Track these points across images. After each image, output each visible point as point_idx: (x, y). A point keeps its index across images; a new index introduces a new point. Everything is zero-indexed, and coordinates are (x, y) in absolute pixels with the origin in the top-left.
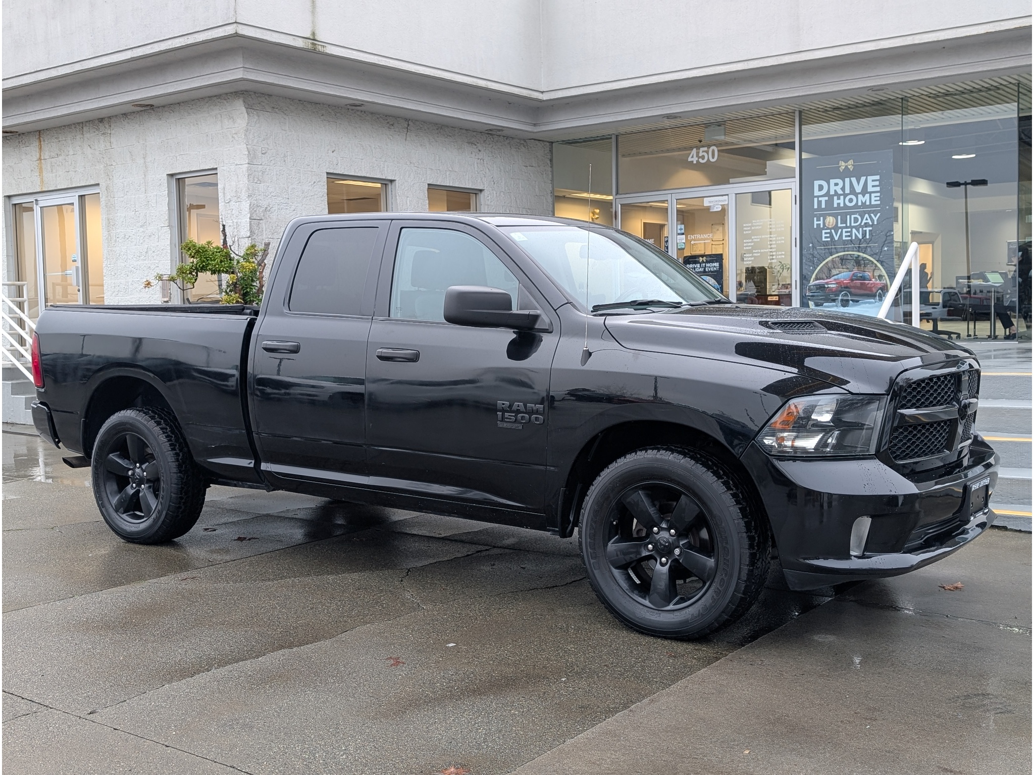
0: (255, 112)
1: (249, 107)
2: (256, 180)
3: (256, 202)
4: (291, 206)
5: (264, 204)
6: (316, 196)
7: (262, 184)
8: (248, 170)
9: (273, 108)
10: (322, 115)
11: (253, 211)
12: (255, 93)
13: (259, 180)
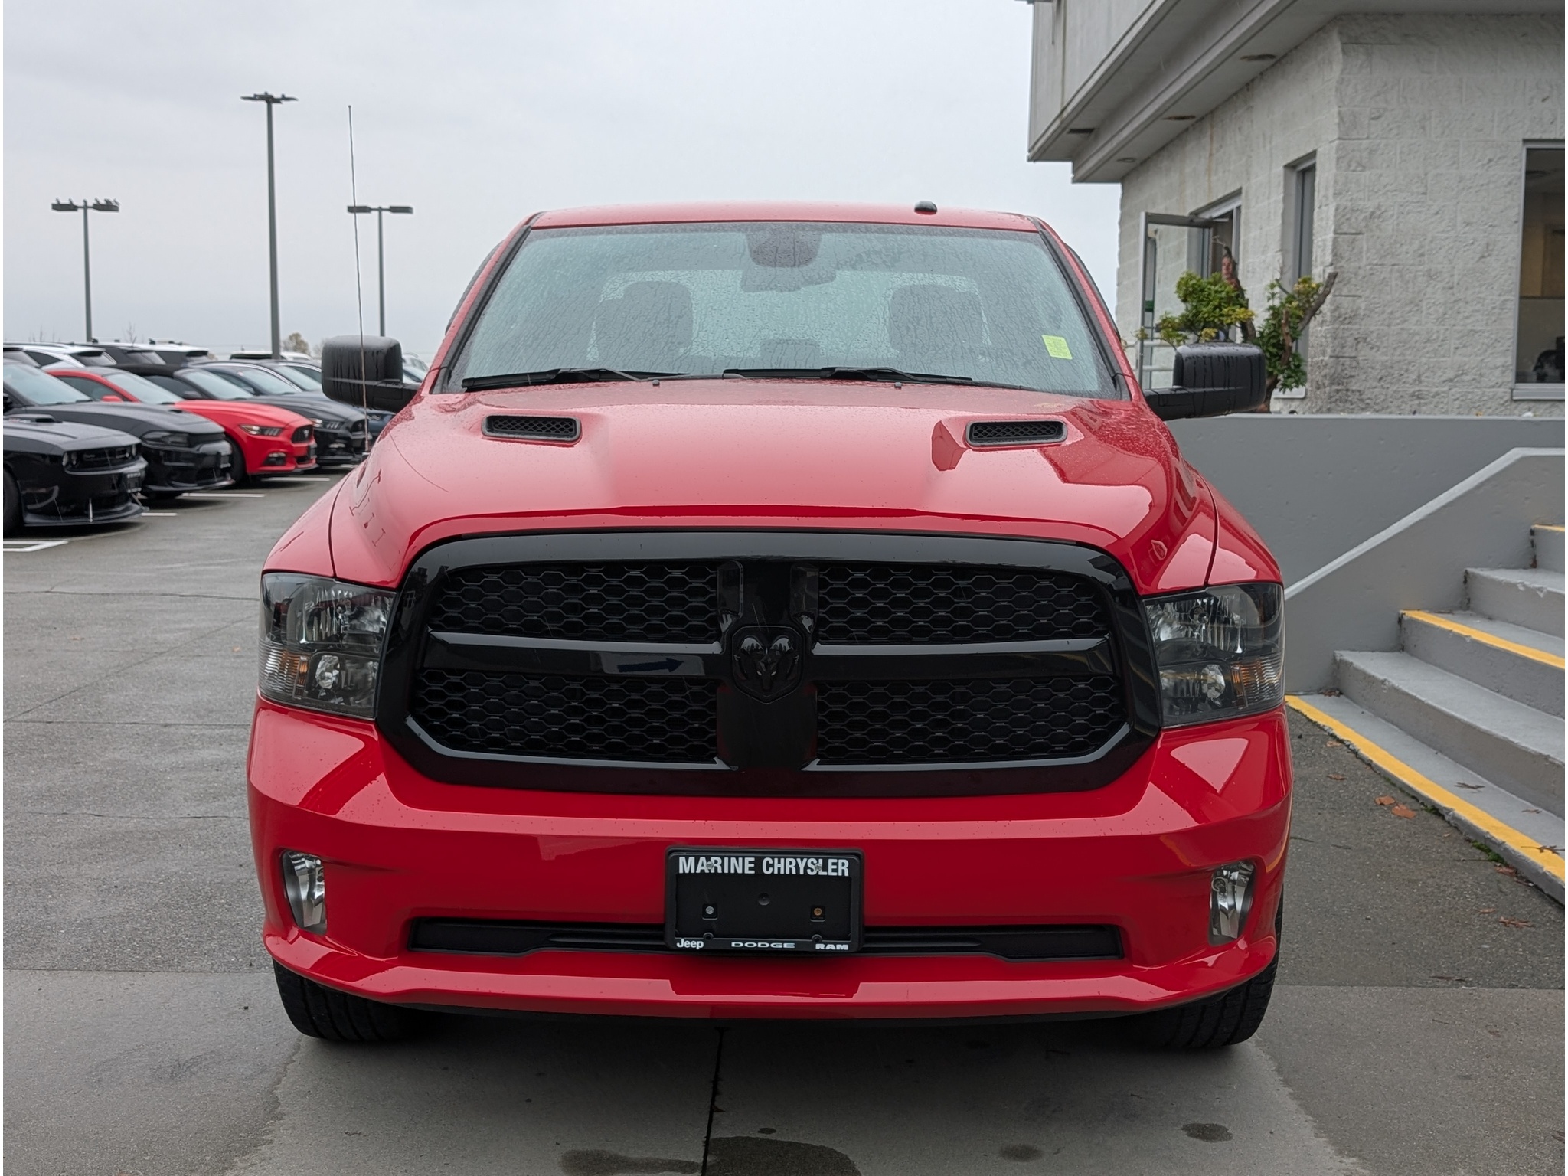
0: (1361, 49)
1: (1351, 43)
2: (1354, 165)
3: (1349, 204)
4: (1430, 206)
5: (1370, 205)
6: (1492, 186)
7: (1367, 173)
8: (1338, 150)
9: (1406, 35)
10: (1525, 35)
11: (1343, 220)
12: (1366, 14)
13: (1359, 164)
